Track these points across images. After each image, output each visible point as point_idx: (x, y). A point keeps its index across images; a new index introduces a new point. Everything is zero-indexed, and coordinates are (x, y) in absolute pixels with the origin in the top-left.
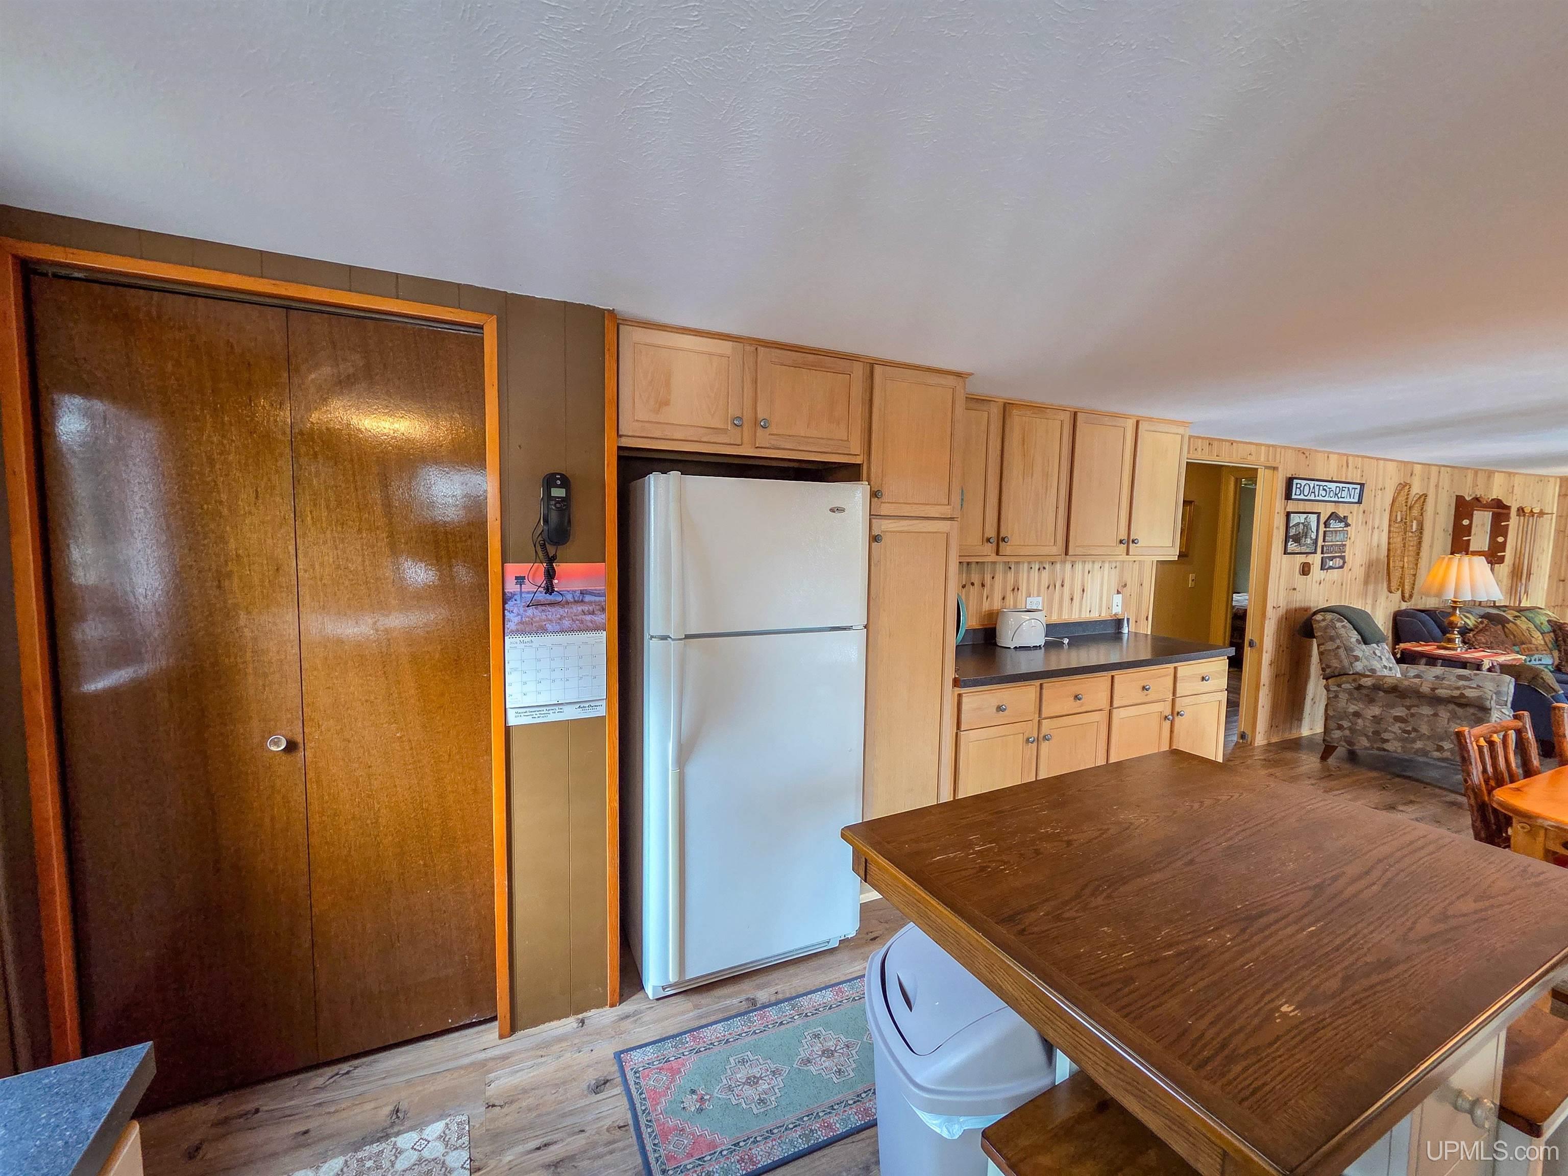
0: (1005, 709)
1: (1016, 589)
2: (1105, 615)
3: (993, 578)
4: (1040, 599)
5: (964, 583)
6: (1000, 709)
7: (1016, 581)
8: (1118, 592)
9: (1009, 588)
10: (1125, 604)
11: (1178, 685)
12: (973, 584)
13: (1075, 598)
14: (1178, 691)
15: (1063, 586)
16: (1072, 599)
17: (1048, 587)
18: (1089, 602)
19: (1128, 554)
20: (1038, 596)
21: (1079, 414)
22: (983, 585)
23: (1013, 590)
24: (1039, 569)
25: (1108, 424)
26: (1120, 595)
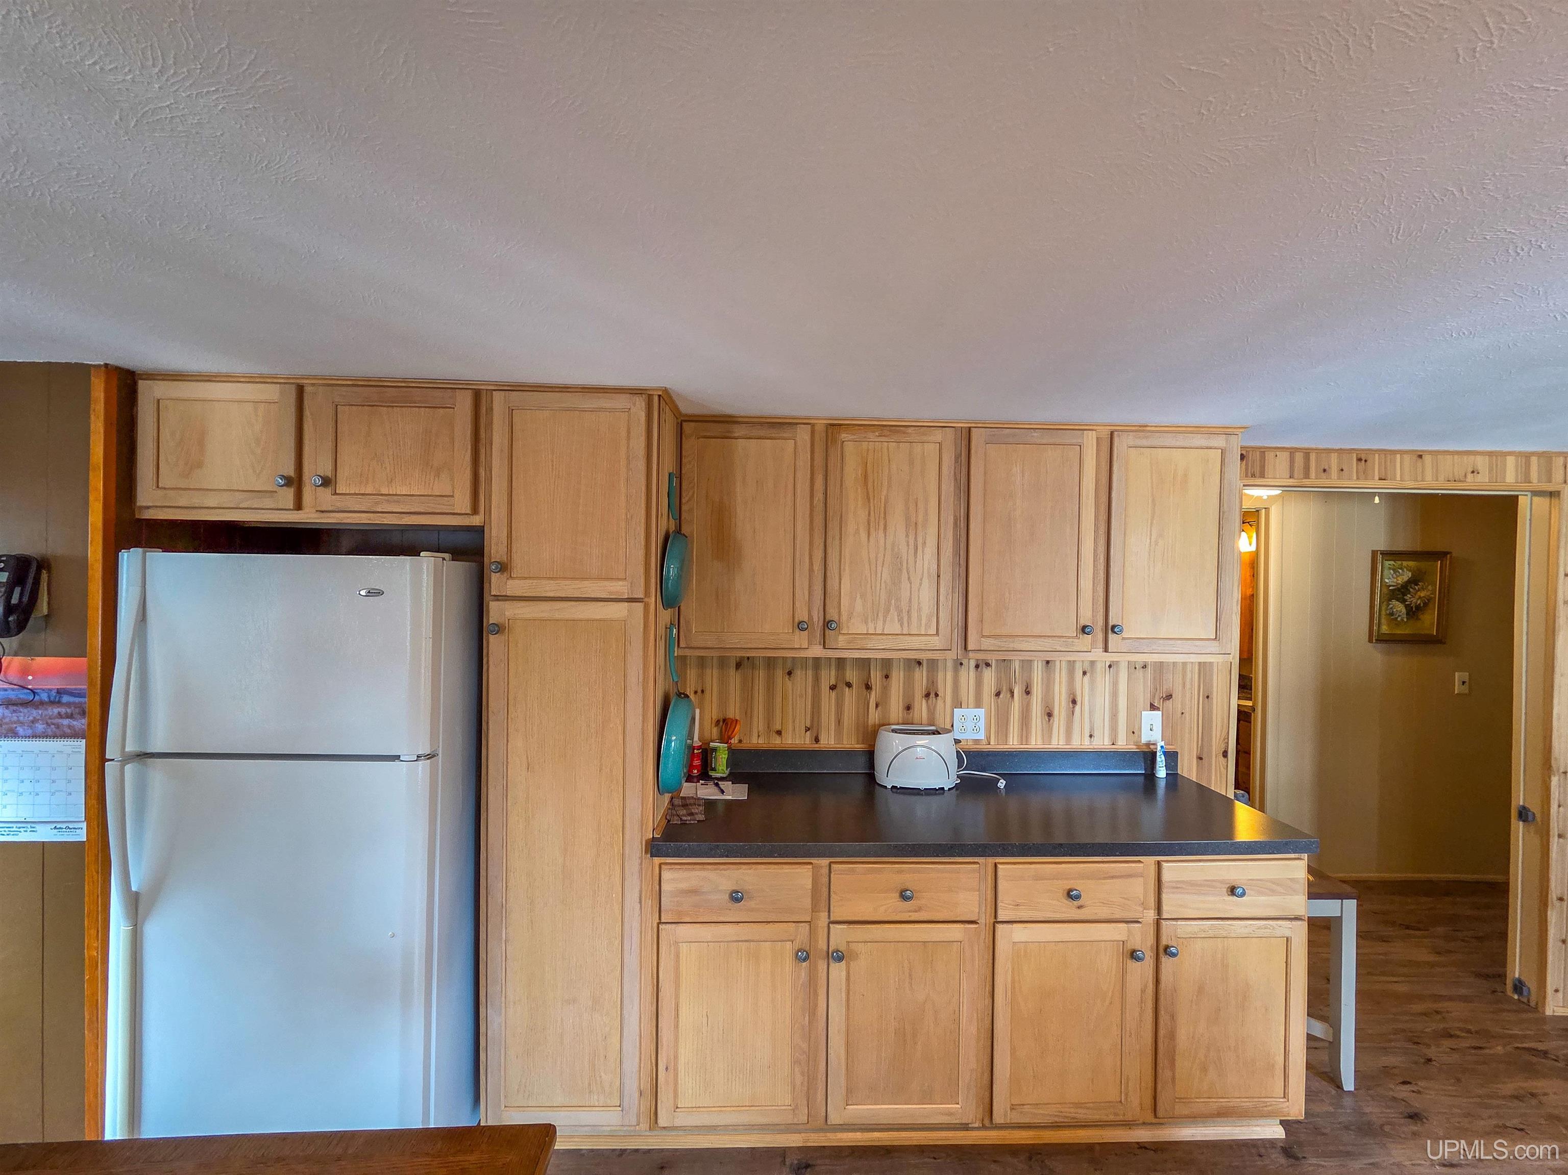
0: (742, 899)
1: (930, 694)
2: (1123, 744)
3: (887, 677)
4: (981, 712)
5: (833, 682)
6: (736, 897)
7: (932, 682)
8: (1153, 707)
9: (919, 693)
10: (1169, 725)
11: (1164, 896)
12: (849, 685)
13: (1056, 712)
14: (1165, 907)
15: (1028, 693)
16: (1050, 715)
17: (998, 694)
18: (1087, 721)
19: (1106, 650)
20: (978, 705)
21: (974, 430)
22: (868, 687)
23: (927, 695)
24: (977, 666)
25: (1038, 441)
26: (1159, 713)
